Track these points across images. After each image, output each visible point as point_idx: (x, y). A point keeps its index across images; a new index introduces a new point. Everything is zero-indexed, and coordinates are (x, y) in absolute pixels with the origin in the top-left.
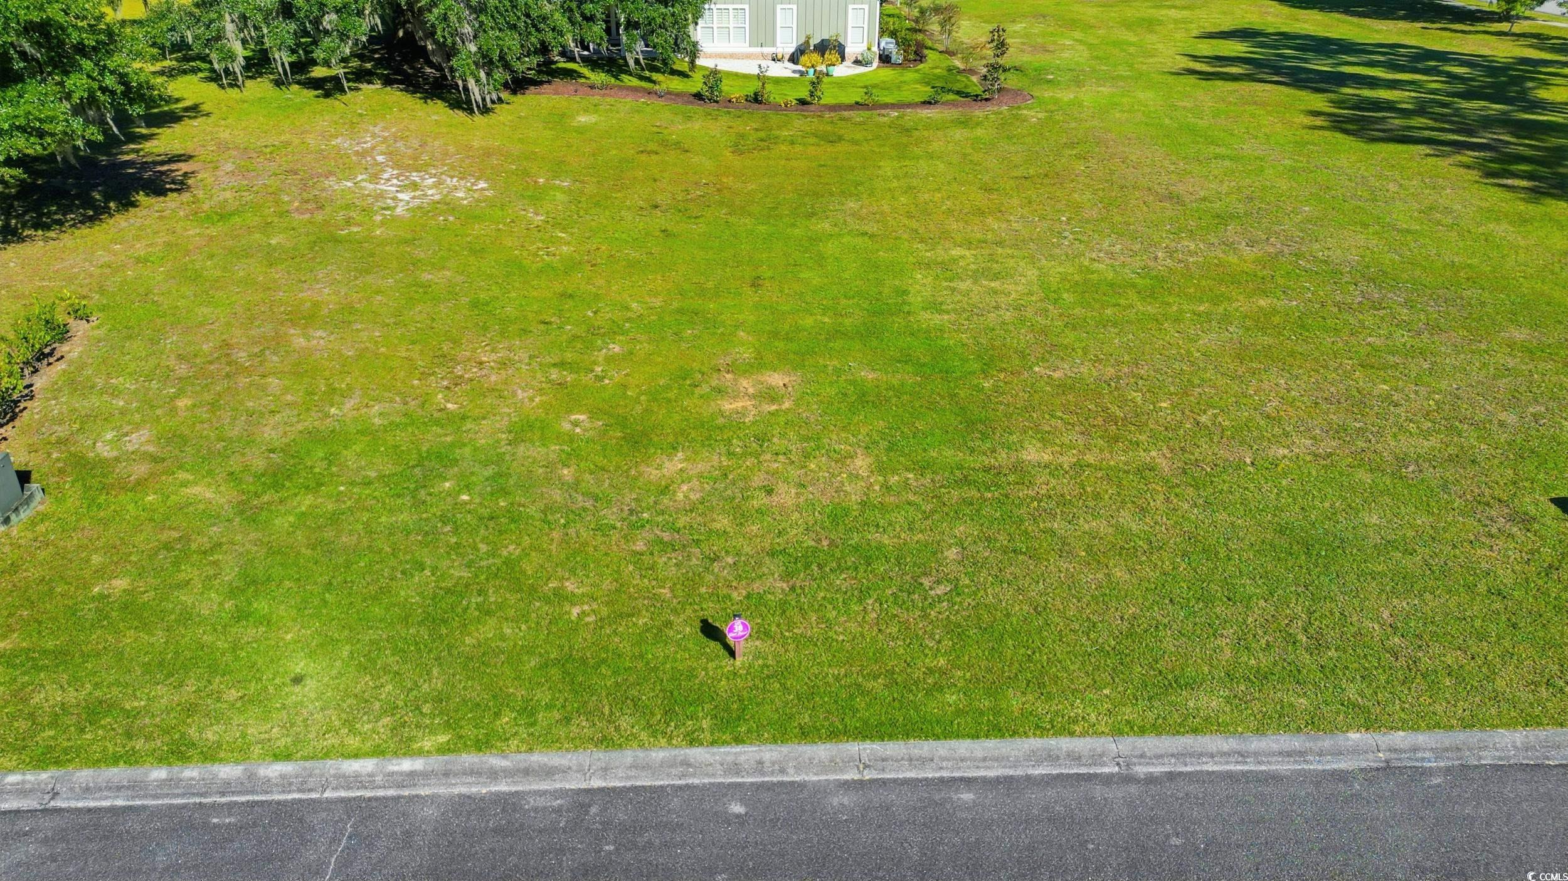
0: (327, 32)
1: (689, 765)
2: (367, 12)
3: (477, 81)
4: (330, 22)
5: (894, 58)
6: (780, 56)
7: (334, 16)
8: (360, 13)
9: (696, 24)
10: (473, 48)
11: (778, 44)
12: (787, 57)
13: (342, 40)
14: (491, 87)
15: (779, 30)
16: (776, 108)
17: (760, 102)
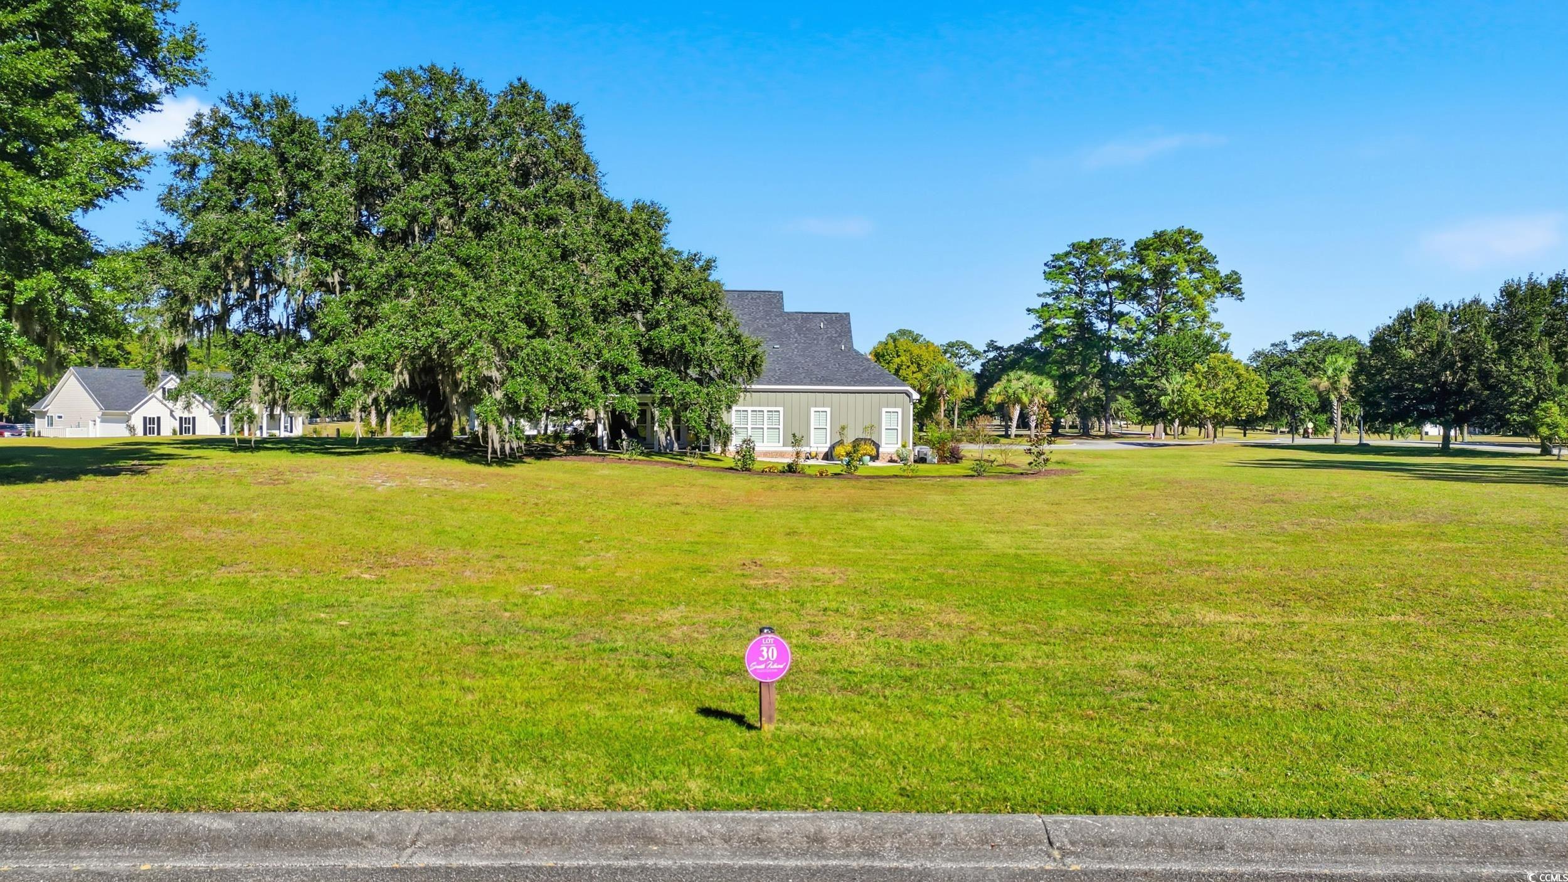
0: (352, 383)
1: (652, 839)
2: (397, 370)
3: (499, 427)
4: (357, 371)
5: (929, 458)
6: (813, 454)
7: (361, 366)
8: (390, 369)
9: (730, 407)
10: (498, 395)
11: (812, 444)
12: (821, 456)
13: (365, 391)
14: (513, 435)
15: (812, 431)
16: (810, 476)
17: (795, 472)
